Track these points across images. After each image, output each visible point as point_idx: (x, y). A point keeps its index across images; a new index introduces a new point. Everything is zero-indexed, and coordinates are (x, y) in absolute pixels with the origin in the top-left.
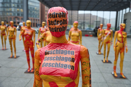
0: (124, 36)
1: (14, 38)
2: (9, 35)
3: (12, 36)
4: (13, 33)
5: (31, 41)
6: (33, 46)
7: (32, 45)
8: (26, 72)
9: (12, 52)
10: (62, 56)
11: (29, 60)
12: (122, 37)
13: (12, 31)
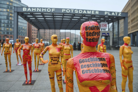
0: (105, 48)
1: (10, 54)
2: (5, 51)
3: (8, 51)
4: (9, 49)
5: (29, 55)
6: (31, 59)
7: (29, 59)
8: (24, 84)
9: (7, 66)
10: (97, 63)
11: (26, 73)
12: (104, 49)
13: (7, 47)
